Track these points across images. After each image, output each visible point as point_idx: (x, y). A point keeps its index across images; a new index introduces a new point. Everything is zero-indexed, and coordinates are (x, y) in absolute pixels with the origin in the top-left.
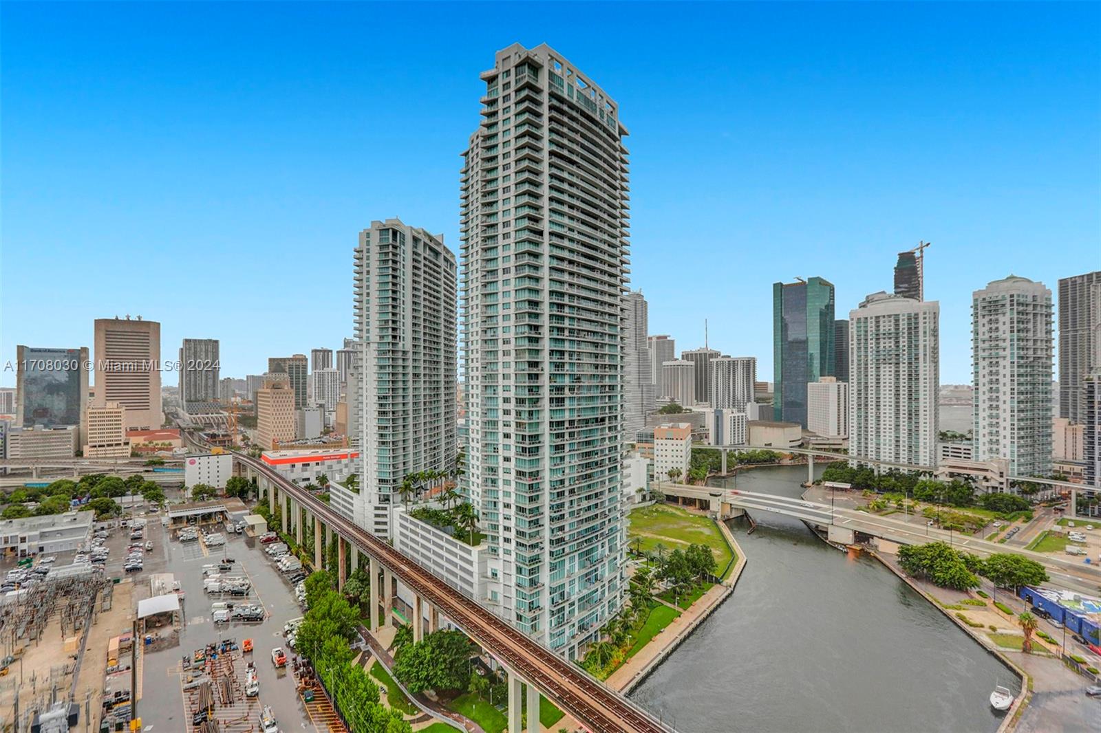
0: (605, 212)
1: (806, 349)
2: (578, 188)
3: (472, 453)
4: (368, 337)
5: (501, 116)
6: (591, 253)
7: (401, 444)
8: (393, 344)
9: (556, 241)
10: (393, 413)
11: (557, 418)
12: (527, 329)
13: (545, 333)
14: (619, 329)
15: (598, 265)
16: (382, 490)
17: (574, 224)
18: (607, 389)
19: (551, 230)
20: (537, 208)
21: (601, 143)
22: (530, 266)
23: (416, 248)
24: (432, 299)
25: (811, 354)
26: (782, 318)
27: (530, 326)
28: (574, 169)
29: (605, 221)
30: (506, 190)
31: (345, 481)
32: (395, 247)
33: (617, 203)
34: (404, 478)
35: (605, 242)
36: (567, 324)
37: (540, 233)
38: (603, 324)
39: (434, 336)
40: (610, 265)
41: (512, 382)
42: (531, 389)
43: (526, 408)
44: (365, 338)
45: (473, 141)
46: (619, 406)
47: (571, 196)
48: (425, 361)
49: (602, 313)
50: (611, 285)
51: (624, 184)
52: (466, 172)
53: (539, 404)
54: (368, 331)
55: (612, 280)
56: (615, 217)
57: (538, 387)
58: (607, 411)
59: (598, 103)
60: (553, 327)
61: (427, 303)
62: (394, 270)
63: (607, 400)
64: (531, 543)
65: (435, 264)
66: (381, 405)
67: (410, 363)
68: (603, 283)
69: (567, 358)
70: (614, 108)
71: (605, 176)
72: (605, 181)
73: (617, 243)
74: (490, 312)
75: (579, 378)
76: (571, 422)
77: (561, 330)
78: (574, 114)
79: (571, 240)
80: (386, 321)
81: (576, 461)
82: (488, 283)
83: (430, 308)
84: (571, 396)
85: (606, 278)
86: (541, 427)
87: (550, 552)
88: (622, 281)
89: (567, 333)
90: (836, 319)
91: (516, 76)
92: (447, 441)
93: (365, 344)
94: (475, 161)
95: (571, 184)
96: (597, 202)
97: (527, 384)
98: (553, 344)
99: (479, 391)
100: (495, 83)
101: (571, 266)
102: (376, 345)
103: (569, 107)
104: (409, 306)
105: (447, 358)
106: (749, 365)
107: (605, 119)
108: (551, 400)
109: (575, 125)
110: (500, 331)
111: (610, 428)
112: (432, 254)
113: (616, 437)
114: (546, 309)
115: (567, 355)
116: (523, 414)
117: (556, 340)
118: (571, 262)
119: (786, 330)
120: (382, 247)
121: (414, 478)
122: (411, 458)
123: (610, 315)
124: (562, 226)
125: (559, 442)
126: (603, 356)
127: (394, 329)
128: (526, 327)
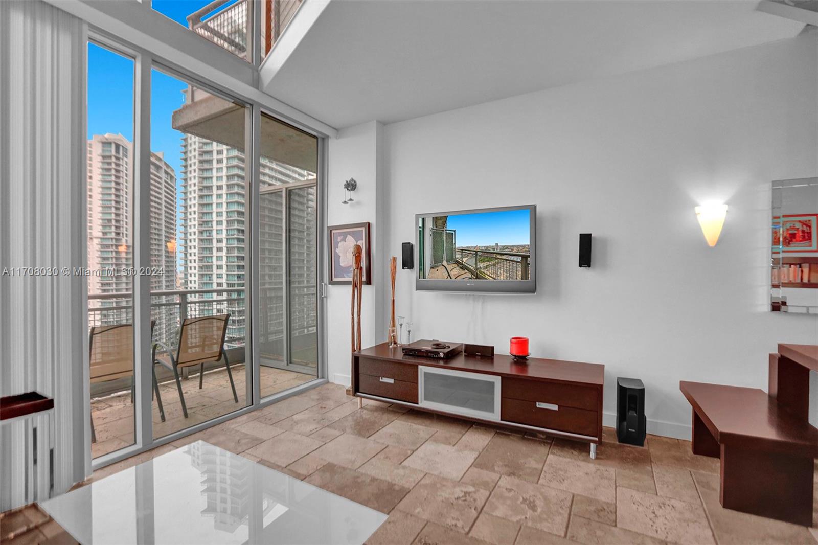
8: (117, 240)
22: (238, 185)
27: (239, 230)
41: (224, 271)
62: (117, 177)
74: (206, 218)
82: (205, 195)
97: (236, 273)
99: (196, 278)
102: (100, 240)
110: (214, 232)
127: (117, 227)
128: (235, 230)
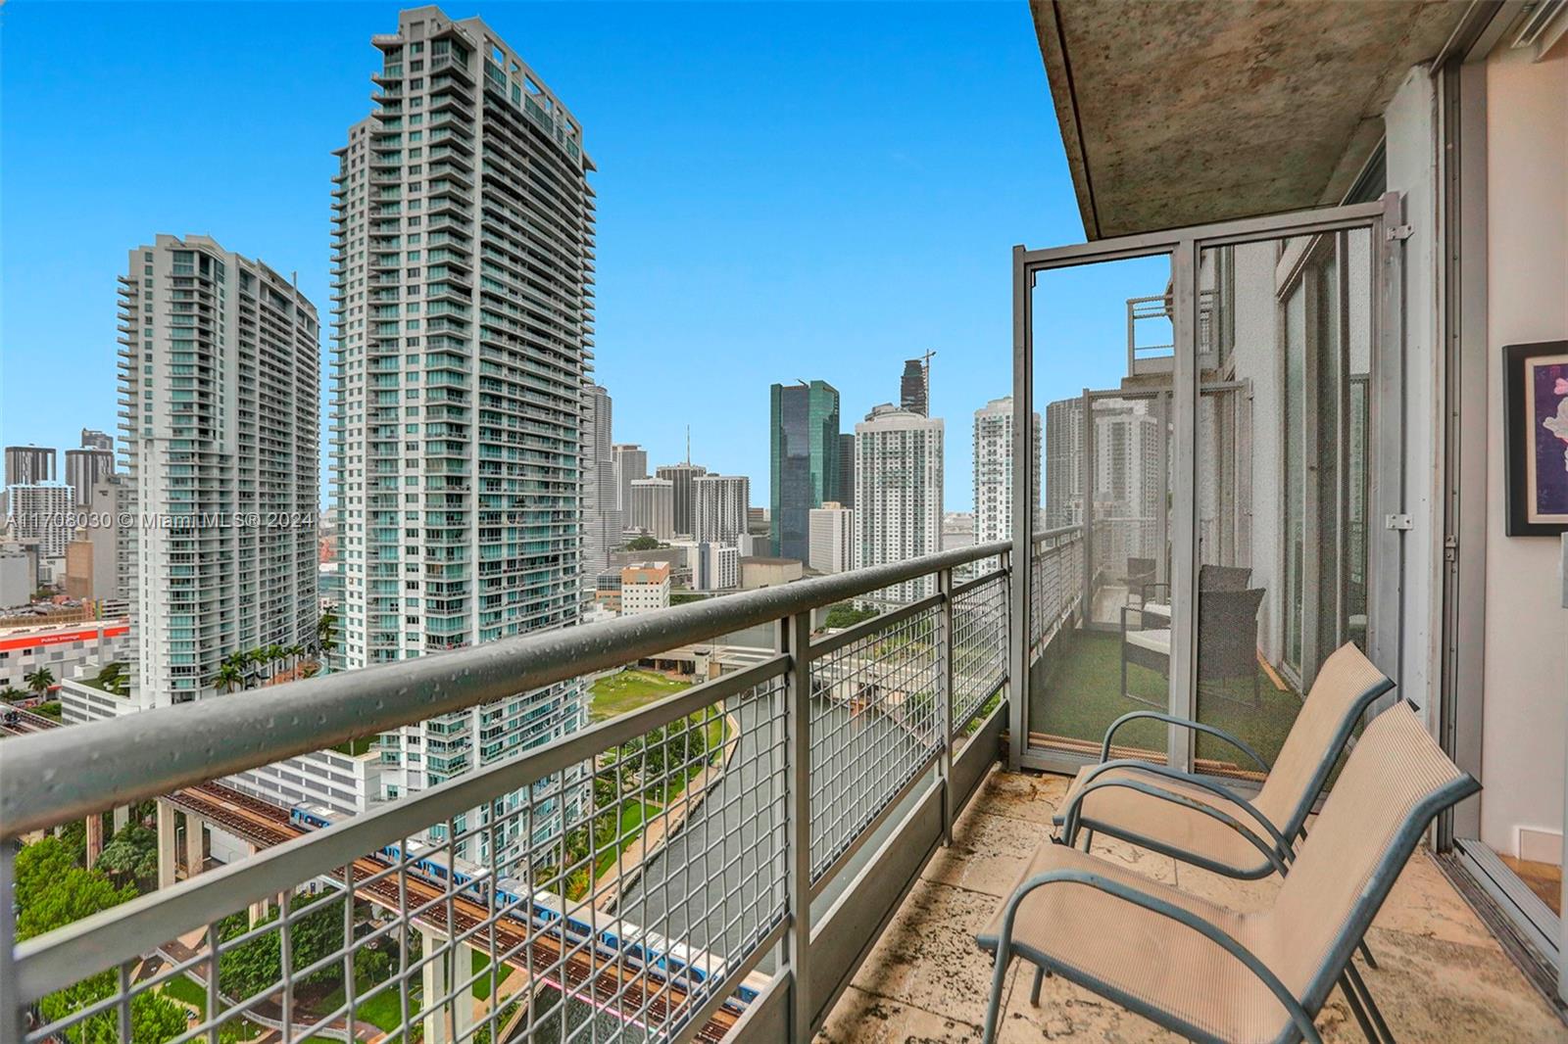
0: (562, 271)
1: (808, 468)
2: (524, 234)
3: (349, 614)
4: (149, 431)
5: (406, 109)
6: (541, 327)
7: (216, 608)
8: (202, 443)
9: (490, 305)
10: (201, 556)
11: (491, 557)
12: (445, 429)
13: (474, 435)
14: (578, 435)
15: (550, 345)
16: (178, 685)
17: (518, 284)
18: (561, 517)
19: (483, 289)
20: (462, 255)
21: (558, 175)
22: (450, 338)
23: (246, 289)
24: (275, 374)
25: (814, 474)
26: (781, 428)
27: (450, 425)
28: (519, 206)
29: (562, 285)
30: (413, 221)
31: (96, 675)
32: (205, 283)
33: (578, 262)
34: (223, 662)
35: (561, 314)
36: (505, 424)
37: (468, 292)
38: (556, 427)
39: (279, 432)
40: (568, 346)
41: (421, 506)
42: (450, 517)
43: (444, 543)
44: (142, 430)
45: (354, 136)
46: (578, 540)
47: (515, 243)
48: (262, 473)
49: (555, 411)
50: (568, 373)
51: (588, 237)
52: (341, 181)
53: (463, 538)
54: (148, 420)
55: (570, 367)
56: (575, 281)
57: (462, 513)
58: (561, 546)
59: (555, 119)
60: (485, 428)
61: (267, 380)
62: (203, 320)
63: (561, 532)
64: (452, 739)
65: (280, 319)
66: (177, 544)
67: (234, 475)
68: (557, 369)
69: (504, 473)
70: (577, 131)
71: (563, 223)
72: (563, 229)
73: (576, 316)
74: (383, 402)
75: (521, 501)
76: (511, 563)
77: (497, 432)
78: (521, 128)
79: (513, 306)
80: (188, 405)
81: (518, 618)
82: (382, 357)
83: (272, 388)
84: (511, 525)
85: (562, 364)
86: (465, 571)
87: (482, 749)
88: (583, 369)
89: (505, 437)
90: (841, 433)
91: (433, 54)
92: (302, 598)
93: (142, 442)
94: (359, 166)
95: (515, 227)
96: (551, 257)
97: (445, 509)
98: (484, 453)
99: (363, 521)
100: (396, 56)
101: (512, 343)
102: (167, 444)
103: (513, 116)
104: (232, 383)
105: (301, 468)
106: (741, 486)
107: (565, 144)
108: (482, 532)
109: (521, 144)
110: (401, 430)
111: (565, 569)
112: (274, 301)
113: (573, 581)
114: (474, 402)
115: (504, 469)
116: (438, 552)
117: (489, 446)
118: (512, 338)
119: (786, 444)
120: (177, 280)
121: (242, 661)
122: (236, 628)
123: (566, 414)
124: (500, 285)
125: (493, 591)
126: (556, 470)
127: (202, 419)
128: (444, 426)
